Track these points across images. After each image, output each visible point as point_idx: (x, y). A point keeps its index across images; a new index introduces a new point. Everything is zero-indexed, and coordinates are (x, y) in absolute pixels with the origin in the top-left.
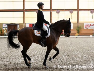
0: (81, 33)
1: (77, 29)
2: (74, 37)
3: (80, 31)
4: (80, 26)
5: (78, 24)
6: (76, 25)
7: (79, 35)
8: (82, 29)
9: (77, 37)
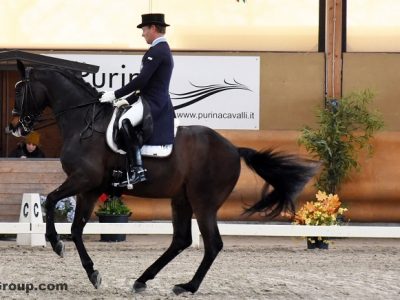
0: (368, 188)
1: (319, 130)
2: (279, 245)
3: (356, 154)
4: (357, 86)
5: (334, 62)
6: (308, 85)
7: (343, 220)
8: (380, 135)
9: (317, 244)
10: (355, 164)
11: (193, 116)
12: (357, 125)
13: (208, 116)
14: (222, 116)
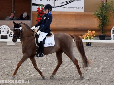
10: (109, 21)
11: (66, 8)
12: (110, 10)
13: (70, 8)
14: (74, 8)
